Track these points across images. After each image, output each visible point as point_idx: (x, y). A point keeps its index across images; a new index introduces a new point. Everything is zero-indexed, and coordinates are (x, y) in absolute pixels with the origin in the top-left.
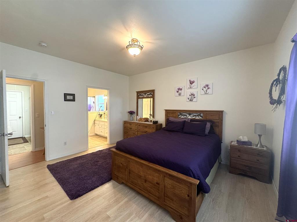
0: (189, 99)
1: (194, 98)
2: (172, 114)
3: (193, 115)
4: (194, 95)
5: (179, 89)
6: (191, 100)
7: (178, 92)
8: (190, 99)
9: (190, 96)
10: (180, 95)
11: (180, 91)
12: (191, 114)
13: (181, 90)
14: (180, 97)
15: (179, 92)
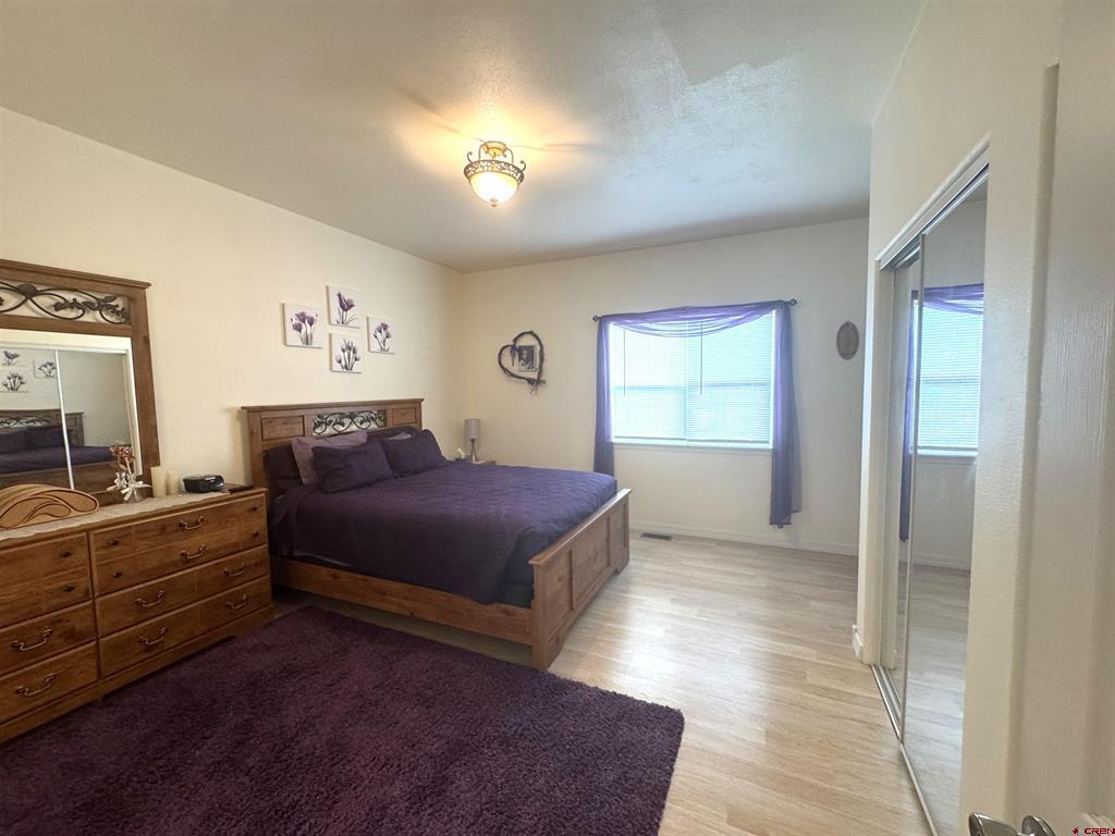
0: (340, 362)
1: (356, 359)
2: (289, 426)
3: (360, 419)
4: (354, 352)
5: (302, 317)
6: (346, 367)
7: (298, 328)
8: (343, 363)
9: (344, 351)
10: (307, 341)
11: (306, 328)
12: (355, 416)
13: (311, 325)
14: (307, 351)
15: (303, 331)
